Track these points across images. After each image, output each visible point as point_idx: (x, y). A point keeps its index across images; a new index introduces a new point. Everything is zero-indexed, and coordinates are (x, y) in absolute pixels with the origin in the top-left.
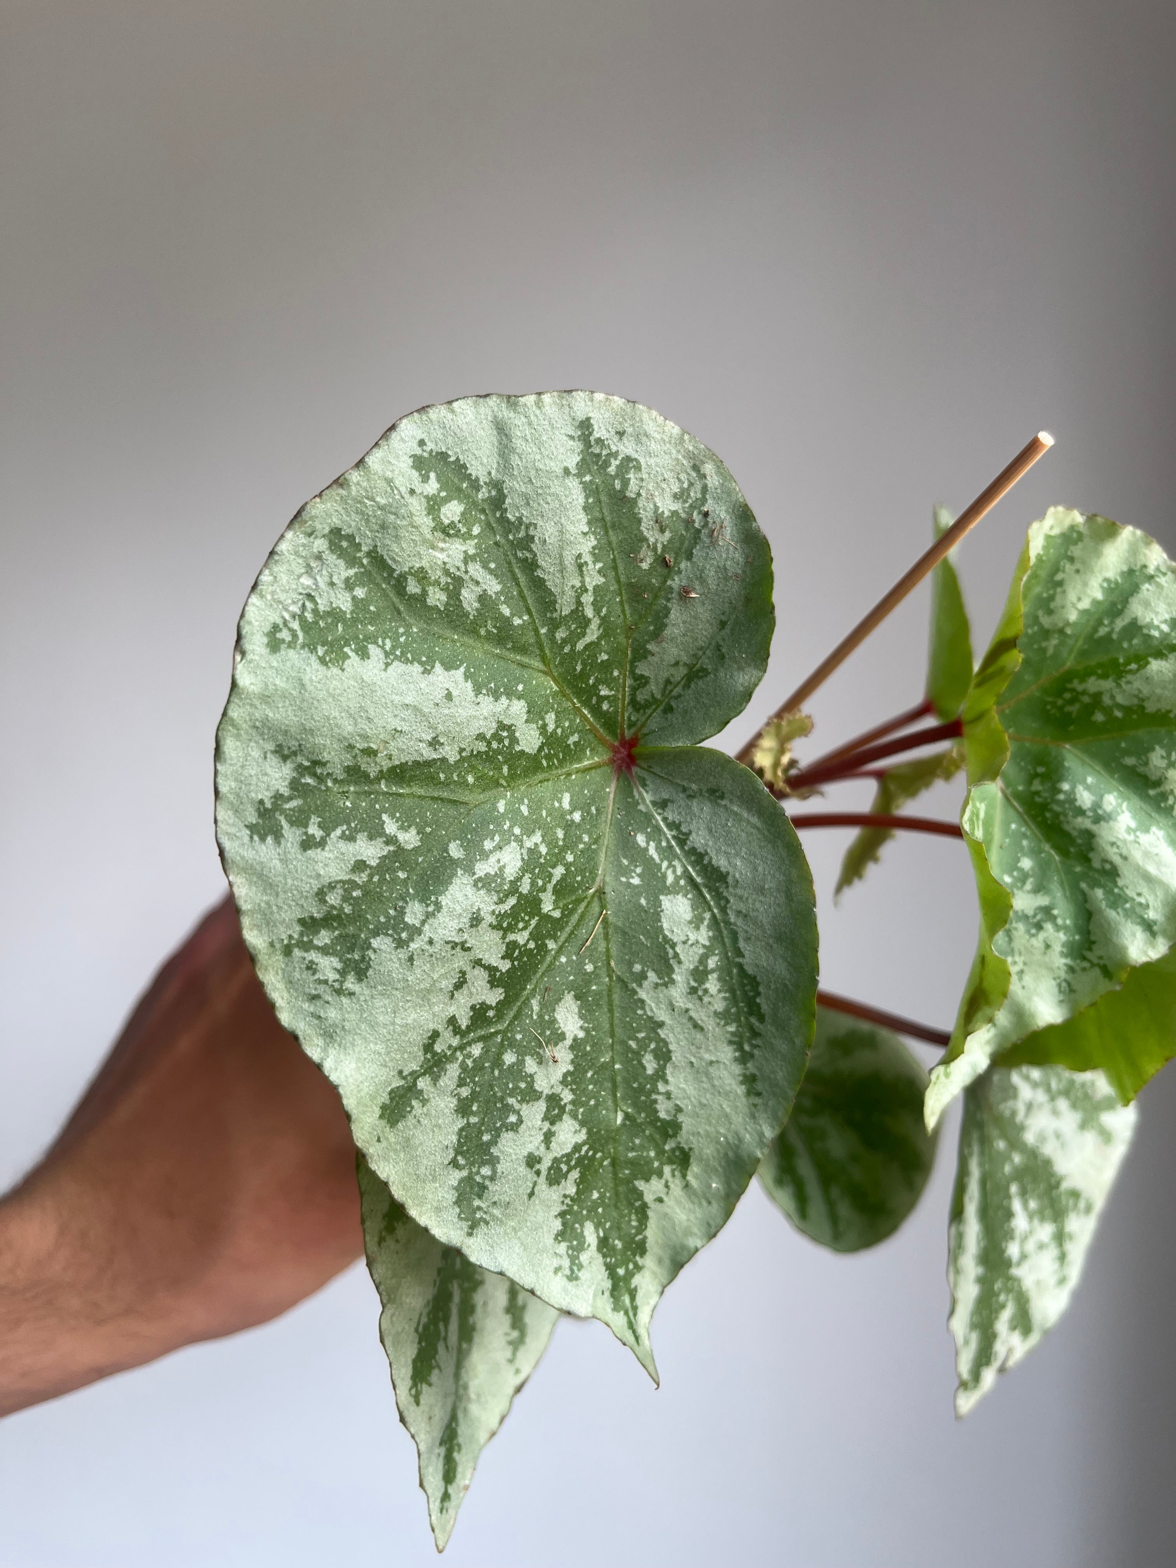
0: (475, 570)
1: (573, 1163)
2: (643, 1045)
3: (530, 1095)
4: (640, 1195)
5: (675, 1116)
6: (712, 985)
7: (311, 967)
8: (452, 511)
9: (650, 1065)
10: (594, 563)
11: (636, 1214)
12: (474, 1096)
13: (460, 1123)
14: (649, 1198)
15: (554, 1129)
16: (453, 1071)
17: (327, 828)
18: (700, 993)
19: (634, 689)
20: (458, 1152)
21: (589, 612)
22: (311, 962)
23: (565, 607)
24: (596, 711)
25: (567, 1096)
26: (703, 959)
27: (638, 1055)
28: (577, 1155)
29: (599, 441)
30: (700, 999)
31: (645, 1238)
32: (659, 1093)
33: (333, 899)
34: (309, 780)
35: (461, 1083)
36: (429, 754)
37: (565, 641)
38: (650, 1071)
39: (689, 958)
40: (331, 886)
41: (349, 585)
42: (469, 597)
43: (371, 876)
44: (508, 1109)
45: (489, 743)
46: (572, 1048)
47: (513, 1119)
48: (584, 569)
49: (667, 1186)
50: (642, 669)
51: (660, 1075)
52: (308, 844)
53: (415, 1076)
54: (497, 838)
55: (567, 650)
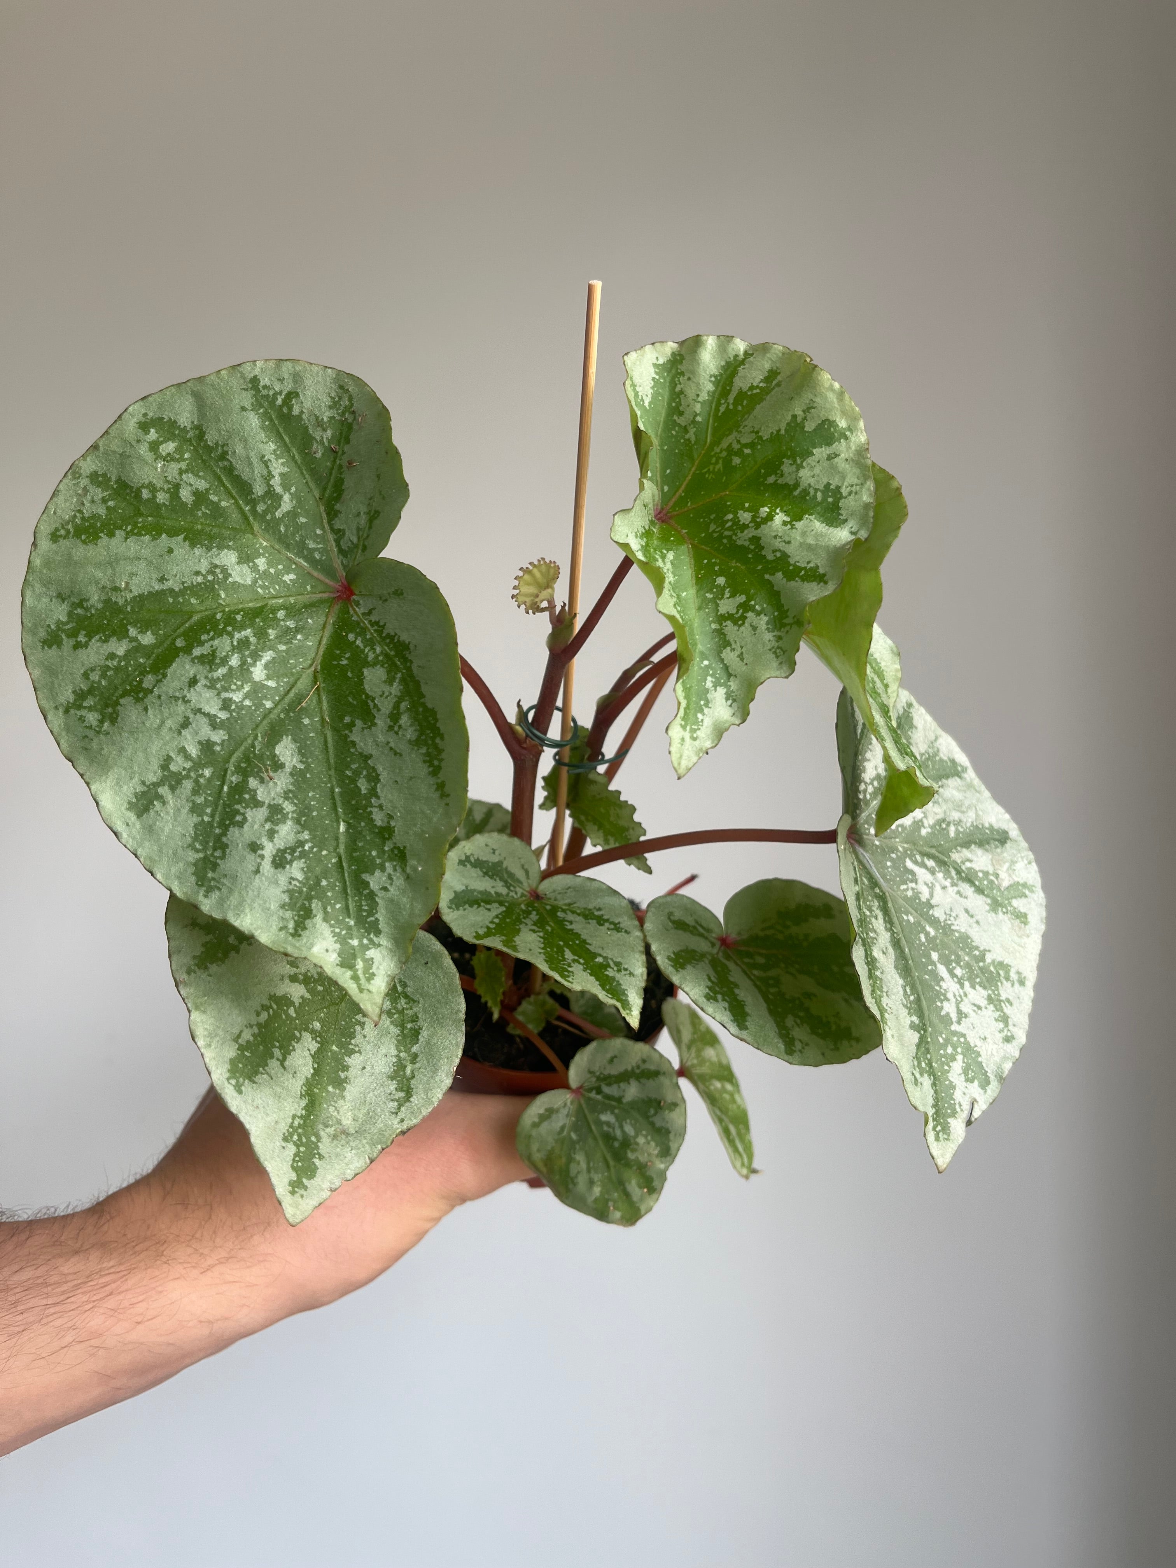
0: (189, 478)
1: (297, 854)
2: (357, 773)
3: (258, 804)
4: (367, 884)
5: (388, 822)
6: (404, 720)
7: (82, 719)
8: (169, 447)
9: (363, 786)
10: (277, 460)
11: (366, 900)
12: (206, 803)
13: (196, 819)
14: (374, 885)
15: (277, 828)
16: (188, 785)
17: (90, 636)
18: (396, 729)
19: (337, 541)
20: (195, 838)
21: (279, 489)
22: (81, 716)
23: (259, 489)
24: (309, 559)
25: (288, 807)
26: (397, 706)
27: (353, 781)
28: (300, 849)
29: (265, 387)
30: (397, 733)
31: (377, 920)
32: (372, 806)
33: (95, 677)
34: (79, 611)
35: (195, 792)
36: (157, 587)
37: (265, 512)
38: (364, 791)
39: (386, 707)
40: (92, 670)
41: (104, 501)
42: (185, 494)
43: (120, 662)
44: (237, 812)
45: (205, 577)
46: (291, 774)
47: (239, 818)
48: (269, 463)
49: (390, 877)
50: (338, 525)
51: (373, 793)
52: (77, 646)
53: (156, 785)
54: (212, 634)
55: (269, 517)
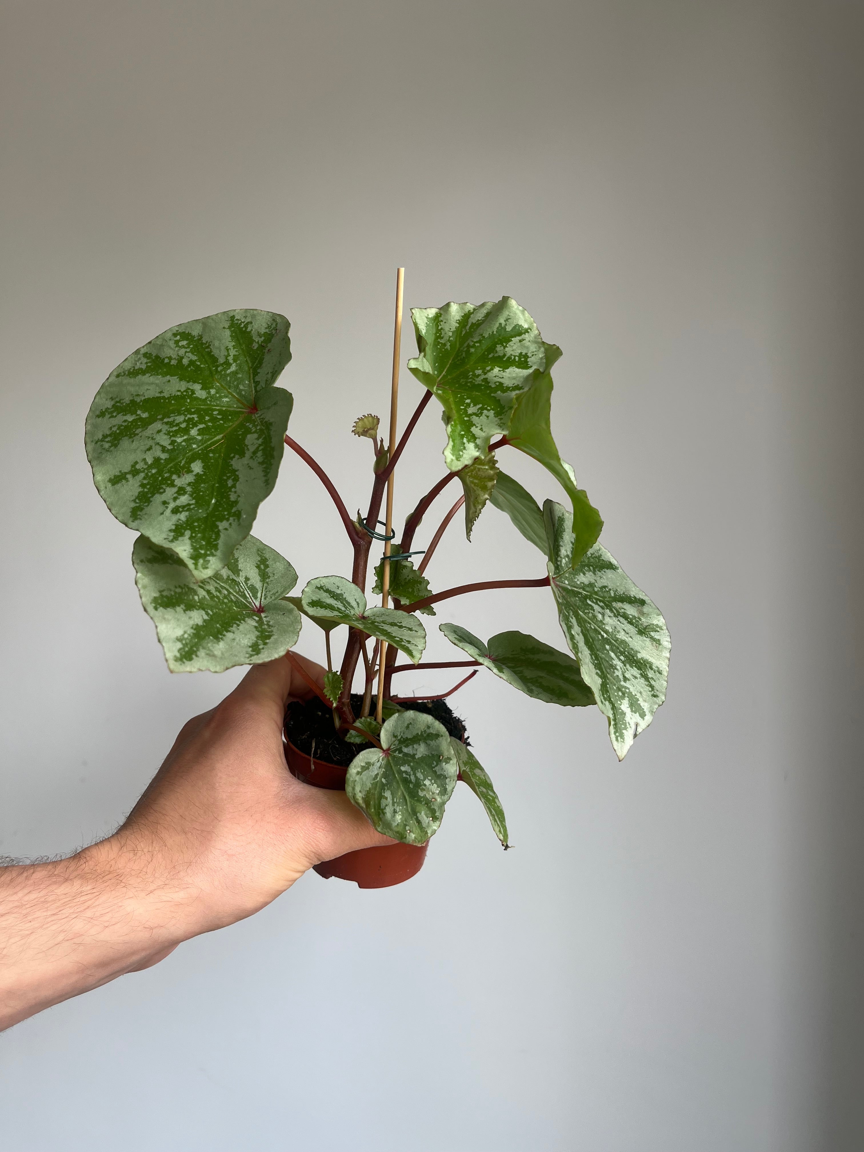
0: (190, 355)
1: (186, 509)
2: (229, 478)
3: (172, 485)
4: (217, 527)
5: (237, 499)
6: (260, 454)
7: (102, 446)
8: (184, 343)
9: (230, 483)
10: (234, 349)
11: (215, 534)
12: (148, 484)
13: (141, 489)
14: (220, 528)
15: (179, 497)
16: (142, 475)
17: (118, 414)
18: (254, 457)
19: (255, 387)
20: (137, 498)
21: (231, 361)
22: (102, 444)
23: (221, 360)
24: (240, 394)
25: (189, 489)
26: (258, 448)
27: (226, 481)
28: (188, 507)
29: (237, 320)
30: (254, 459)
31: (218, 544)
32: (232, 492)
33: (114, 429)
34: (118, 404)
35: (144, 478)
36: (159, 395)
37: (222, 371)
38: (229, 485)
39: (252, 449)
40: (114, 426)
41: (146, 363)
42: (185, 361)
43: (128, 423)
44: (162, 488)
45: (182, 393)
46: (195, 475)
47: (161, 491)
48: (229, 350)
49: (230, 524)
50: (257, 379)
51: (234, 486)
52: (112, 417)
53: (126, 473)
54: (176, 414)
55: (223, 373)
